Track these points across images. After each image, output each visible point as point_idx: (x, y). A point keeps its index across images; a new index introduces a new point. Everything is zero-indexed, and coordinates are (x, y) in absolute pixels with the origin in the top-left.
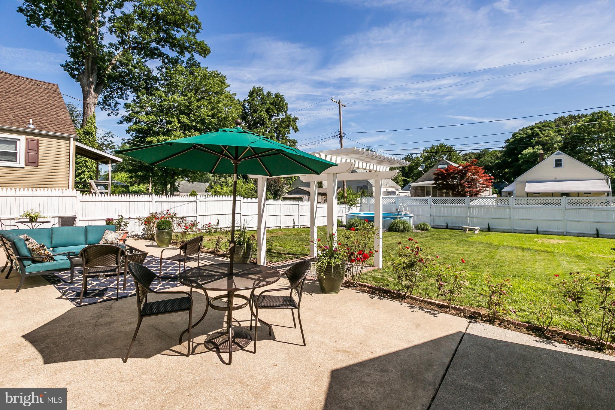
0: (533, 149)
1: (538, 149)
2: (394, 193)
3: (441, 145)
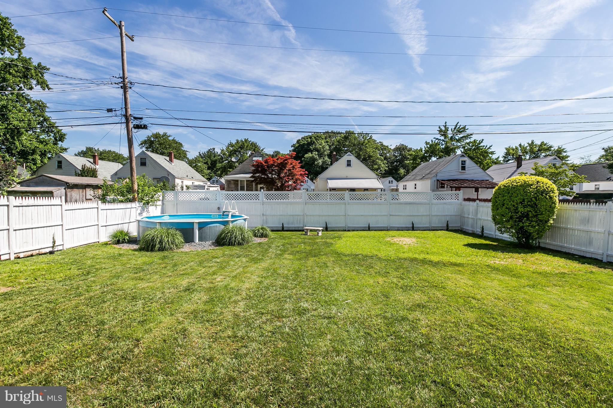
0: (312, 154)
1: (315, 154)
2: (203, 187)
3: (246, 140)
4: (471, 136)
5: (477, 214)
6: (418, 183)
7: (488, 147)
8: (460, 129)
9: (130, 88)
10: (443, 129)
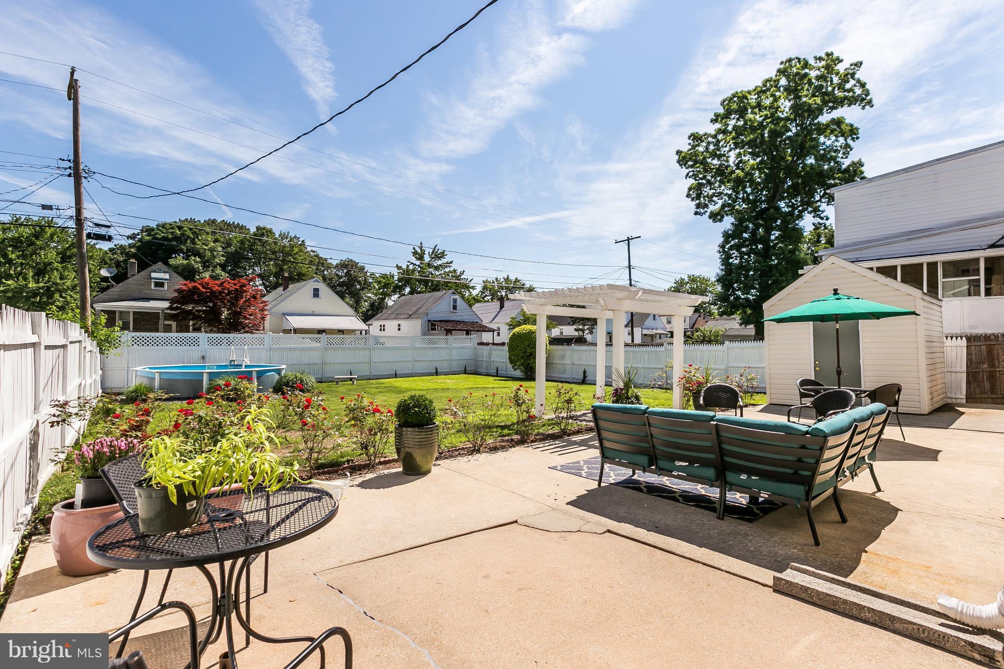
4: (451, 265)
5: (490, 357)
6: (402, 322)
7: (469, 280)
8: (439, 254)
9: (85, 178)
10: (419, 251)
